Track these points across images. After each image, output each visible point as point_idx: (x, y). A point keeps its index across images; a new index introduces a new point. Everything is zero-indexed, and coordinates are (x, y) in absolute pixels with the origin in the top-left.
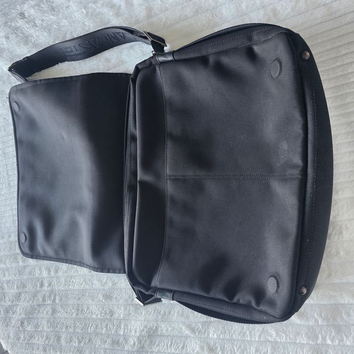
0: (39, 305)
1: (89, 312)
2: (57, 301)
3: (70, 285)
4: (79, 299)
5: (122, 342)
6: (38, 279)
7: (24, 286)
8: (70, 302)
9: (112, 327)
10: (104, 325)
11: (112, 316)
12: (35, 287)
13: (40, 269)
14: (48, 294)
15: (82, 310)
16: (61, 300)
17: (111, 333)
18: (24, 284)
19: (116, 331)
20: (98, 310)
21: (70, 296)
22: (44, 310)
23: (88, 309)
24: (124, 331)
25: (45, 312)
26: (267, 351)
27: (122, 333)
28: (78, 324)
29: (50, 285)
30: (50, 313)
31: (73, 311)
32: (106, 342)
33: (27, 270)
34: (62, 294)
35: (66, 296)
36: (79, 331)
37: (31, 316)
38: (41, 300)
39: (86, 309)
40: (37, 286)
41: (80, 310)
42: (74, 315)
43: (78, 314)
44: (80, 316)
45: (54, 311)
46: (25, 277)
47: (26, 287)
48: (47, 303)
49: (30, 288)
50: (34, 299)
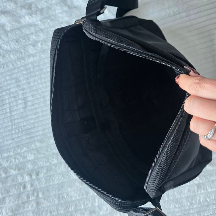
0: (24, 203)
1: (69, 197)
2: (40, 196)
3: (50, 182)
4: (59, 190)
5: (97, 210)
6: (20, 184)
7: (8, 192)
8: (52, 194)
9: (88, 203)
10: (82, 203)
11: (87, 195)
12: (19, 190)
13: (22, 176)
14: (31, 193)
15: (63, 197)
16: (43, 194)
17: (88, 206)
18: (7, 191)
19: (92, 205)
20: (76, 194)
21: (51, 190)
22: (29, 205)
23: (67, 195)
24: (99, 203)
25: (30, 207)
26: (195, 190)
27: (97, 204)
28: (60, 208)
29: (32, 185)
30: (35, 205)
31: (55, 199)
32: (84, 214)
33: (10, 179)
34: (44, 190)
35: (48, 191)
36: (62, 212)
37: (17, 212)
38: (25, 198)
39: (65, 196)
40: (20, 189)
41: (61, 197)
42: (57, 202)
43: (59, 201)
44: (62, 201)
45: (38, 204)
46: (9, 185)
47: (9, 192)
48: (31, 199)
49: (14, 191)
50: (19, 199)
